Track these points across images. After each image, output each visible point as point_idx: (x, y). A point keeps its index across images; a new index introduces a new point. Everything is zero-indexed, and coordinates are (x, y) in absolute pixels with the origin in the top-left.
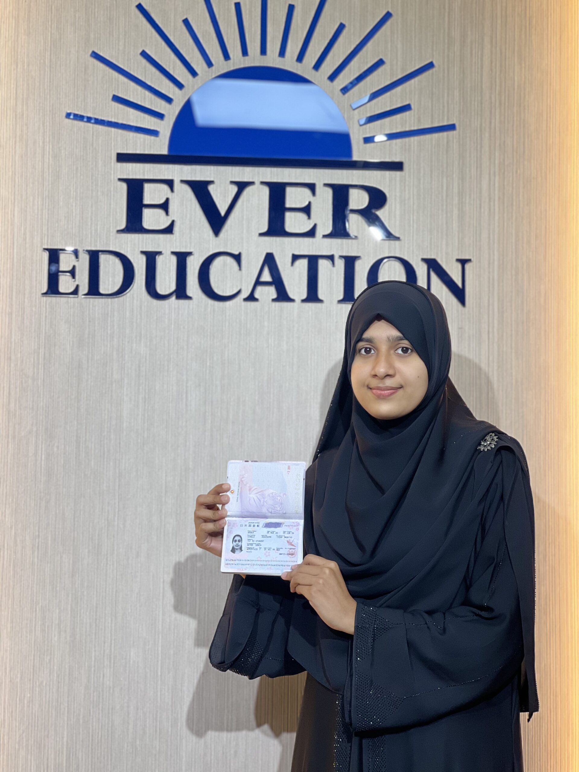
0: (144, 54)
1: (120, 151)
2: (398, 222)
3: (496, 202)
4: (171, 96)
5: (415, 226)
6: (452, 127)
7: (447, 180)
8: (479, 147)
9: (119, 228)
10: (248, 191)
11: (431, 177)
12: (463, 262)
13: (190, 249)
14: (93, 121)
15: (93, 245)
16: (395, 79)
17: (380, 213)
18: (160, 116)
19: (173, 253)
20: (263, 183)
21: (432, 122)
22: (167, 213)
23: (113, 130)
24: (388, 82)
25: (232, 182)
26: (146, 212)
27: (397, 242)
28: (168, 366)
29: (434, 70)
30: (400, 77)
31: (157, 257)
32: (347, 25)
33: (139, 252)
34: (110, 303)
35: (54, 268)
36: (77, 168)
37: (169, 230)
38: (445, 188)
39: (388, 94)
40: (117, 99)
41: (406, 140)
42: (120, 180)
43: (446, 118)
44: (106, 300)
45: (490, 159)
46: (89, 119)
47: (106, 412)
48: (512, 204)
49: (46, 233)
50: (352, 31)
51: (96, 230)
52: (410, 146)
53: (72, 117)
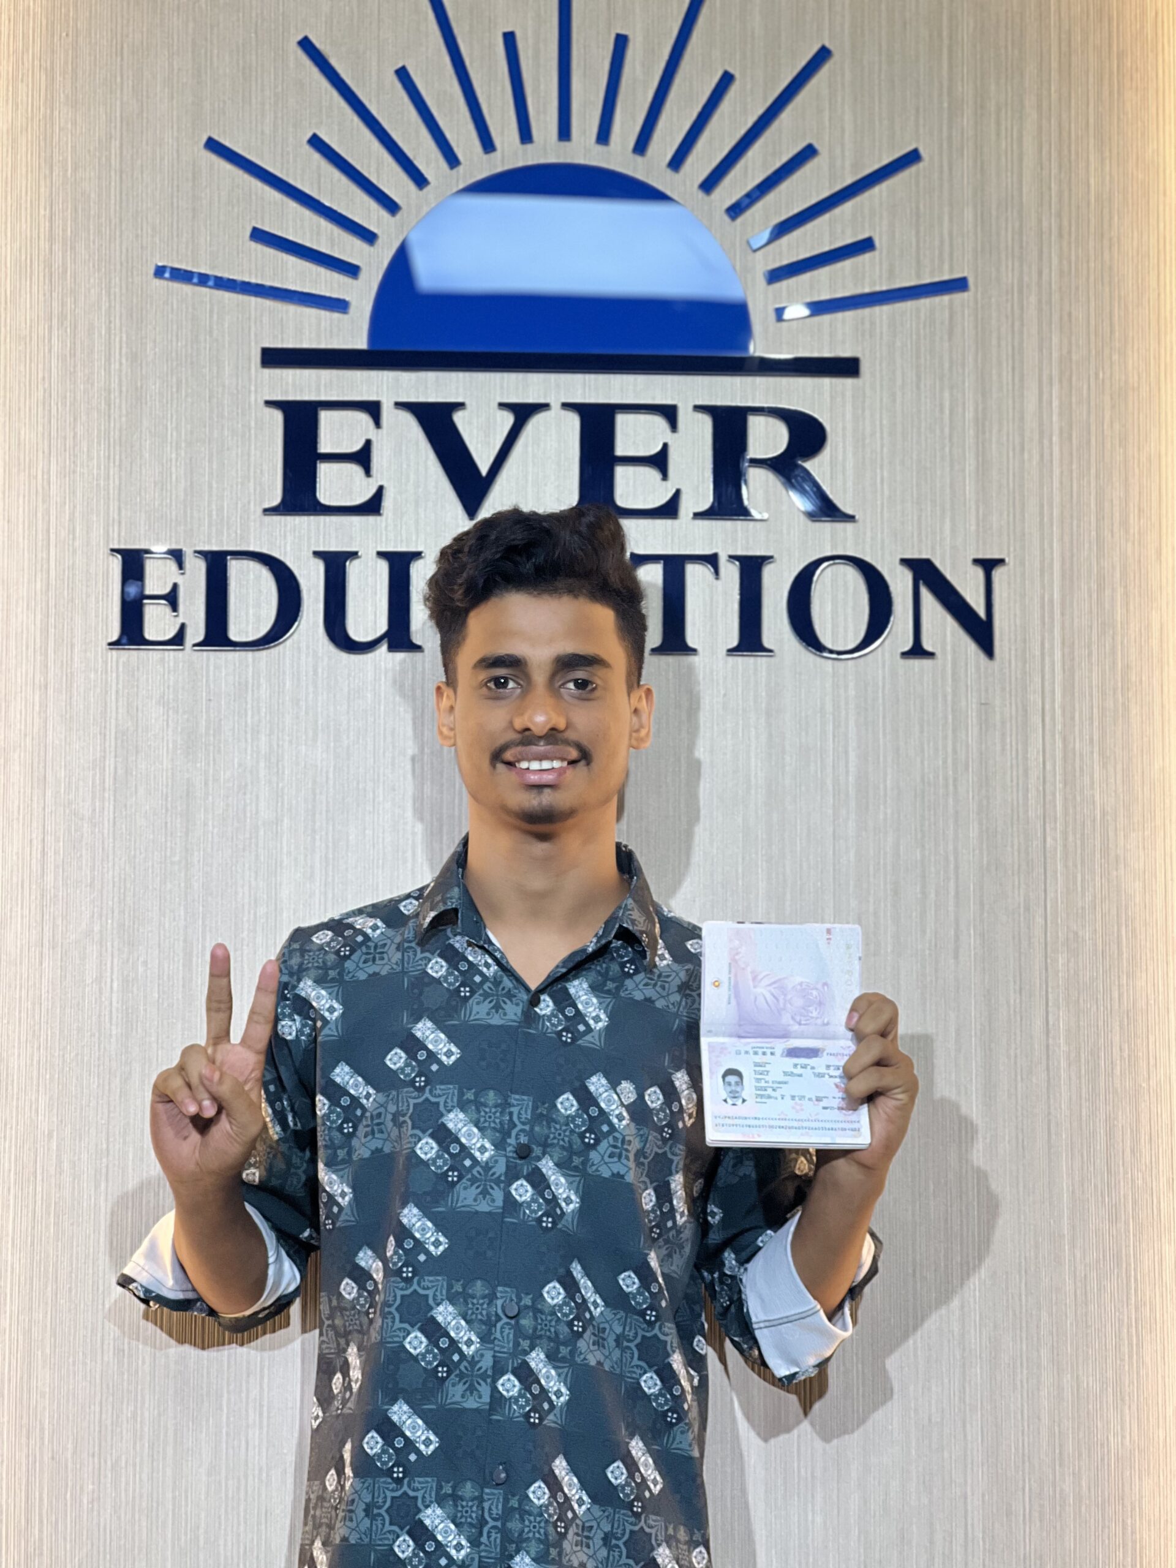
0: (316, 142)
1: (268, 345)
2: (850, 484)
3: (1055, 439)
4: (373, 228)
5: (886, 492)
6: (959, 285)
7: (951, 395)
8: (1017, 324)
9: (267, 506)
10: (535, 423)
11: (918, 388)
12: (988, 566)
13: (417, 546)
14: (211, 283)
15: (214, 541)
16: (838, 187)
17: (811, 466)
18: (351, 270)
19: (381, 554)
20: (566, 406)
21: (918, 276)
22: (368, 472)
23: (253, 301)
24: (826, 194)
25: (503, 406)
26: (324, 469)
27: (849, 526)
28: (374, 792)
29: (921, 165)
30: (849, 180)
31: (348, 563)
32: (737, 75)
33: (311, 555)
34: (250, 660)
35: (132, 590)
36: (179, 383)
37: (373, 506)
38: (947, 412)
39: (826, 218)
40: (259, 236)
41: (866, 312)
42: (269, 403)
43: (946, 267)
44: (243, 654)
45: (1041, 350)
46: (203, 280)
47: (246, 888)
48: (1089, 442)
49: (116, 517)
50: (749, 86)
51: (220, 509)
52: (872, 324)
53: (167, 275)
